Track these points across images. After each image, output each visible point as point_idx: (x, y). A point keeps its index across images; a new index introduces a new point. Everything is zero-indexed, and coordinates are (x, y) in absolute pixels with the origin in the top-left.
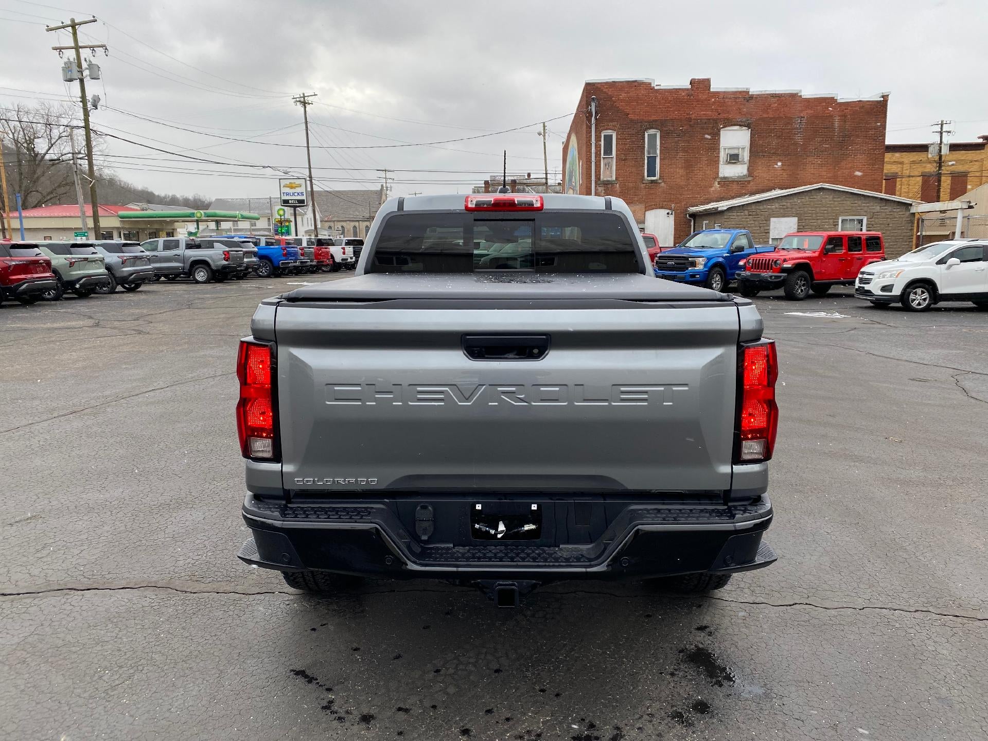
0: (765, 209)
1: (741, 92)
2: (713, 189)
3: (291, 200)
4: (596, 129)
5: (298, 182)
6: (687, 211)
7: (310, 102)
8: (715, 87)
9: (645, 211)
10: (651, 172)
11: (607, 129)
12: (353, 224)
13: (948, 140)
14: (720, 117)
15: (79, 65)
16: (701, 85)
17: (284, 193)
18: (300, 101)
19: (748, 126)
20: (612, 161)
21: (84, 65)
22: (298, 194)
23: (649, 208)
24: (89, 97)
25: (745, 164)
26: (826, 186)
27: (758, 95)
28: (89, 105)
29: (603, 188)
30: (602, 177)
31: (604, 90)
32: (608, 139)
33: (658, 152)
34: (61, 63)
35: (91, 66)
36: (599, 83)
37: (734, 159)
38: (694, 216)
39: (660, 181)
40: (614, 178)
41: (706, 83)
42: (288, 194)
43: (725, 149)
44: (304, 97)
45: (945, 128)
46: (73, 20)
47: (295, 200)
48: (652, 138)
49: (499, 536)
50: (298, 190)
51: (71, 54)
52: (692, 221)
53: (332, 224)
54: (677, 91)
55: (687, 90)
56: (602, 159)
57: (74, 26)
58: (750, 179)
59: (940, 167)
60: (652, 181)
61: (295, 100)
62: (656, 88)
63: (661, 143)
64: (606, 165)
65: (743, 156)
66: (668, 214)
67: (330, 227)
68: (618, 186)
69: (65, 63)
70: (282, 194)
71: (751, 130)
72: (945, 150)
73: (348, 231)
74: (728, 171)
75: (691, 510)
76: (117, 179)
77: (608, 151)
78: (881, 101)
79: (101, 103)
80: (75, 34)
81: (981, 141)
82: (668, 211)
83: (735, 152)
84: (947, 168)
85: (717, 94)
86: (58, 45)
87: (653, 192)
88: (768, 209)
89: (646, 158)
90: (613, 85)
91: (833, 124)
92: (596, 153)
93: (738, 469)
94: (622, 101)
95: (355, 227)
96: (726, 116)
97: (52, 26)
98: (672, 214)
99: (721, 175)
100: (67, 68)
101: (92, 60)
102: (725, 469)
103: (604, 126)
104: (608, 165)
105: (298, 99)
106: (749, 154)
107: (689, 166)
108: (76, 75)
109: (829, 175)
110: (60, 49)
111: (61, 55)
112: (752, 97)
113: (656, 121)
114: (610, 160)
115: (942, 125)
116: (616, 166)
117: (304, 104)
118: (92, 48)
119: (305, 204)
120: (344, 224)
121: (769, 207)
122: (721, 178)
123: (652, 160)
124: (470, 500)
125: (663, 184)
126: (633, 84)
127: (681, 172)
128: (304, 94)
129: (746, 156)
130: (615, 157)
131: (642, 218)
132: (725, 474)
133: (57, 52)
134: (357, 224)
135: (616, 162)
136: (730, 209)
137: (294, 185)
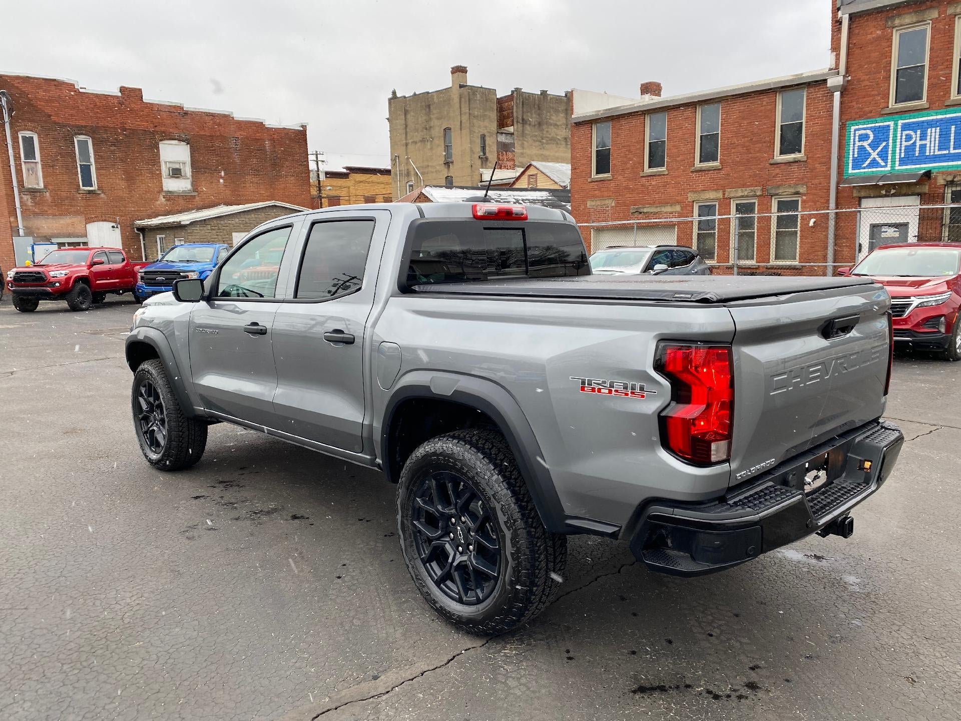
0: (226, 224)
1: (175, 107)
2: (159, 202)
4: (11, 128)
6: (133, 224)
8: (147, 98)
9: (86, 224)
10: (87, 181)
11: (25, 130)
13: (323, 168)
14: (157, 129)
16: (131, 95)
19: (188, 142)
20: (36, 166)
23: (89, 220)
25: (188, 179)
26: (278, 203)
27: (193, 112)
29: (29, 197)
30: (26, 184)
31: (16, 85)
32: (29, 142)
33: (92, 160)
36: (7, 76)
37: (176, 173)
38: (142, 230)
39: (99, 192)
40: (42, 185)
41: (137, 93)
43: (166, 163)
45: (320, 158)
48: (83, 144)
52: (141, 235)
54: (106, 97)
55: (117, 97)
56: (23, 164)
58: (196, 194)
59: (320, 190)
60: (89, 191)
62: (81, 90)
63: (95, 152)
64: (29, 171)
65: (185, 171)
66: (113, 227)
68: (48, 194)
71: (190, 146)
72: (322, 177)
74: (171, 185)
77: (30, 154)
78: (301, 131)
81: (345, 171)
82: (113, 224)
83: (177, 166)
84: (326, 192)
85: (150, 106)
87: (93, 203)
88: (229, 224)
89: (79, 166)
90: (27, 79)
91: (265, 146)
92: (15, 156)
94: (40, 100)
96: (163, 129)
98: (117, 227)
99: (165, 189)
103: (20, 126)
104: (32, 171)
106: (191, 170)
107: (130, 179)
109: (267, 194)
112: (186, 113)
113: (85, 127)
114: (33, 165)
115: (317, 155)
116: (43, 172)
121: (229, 222)
122: (165, 192)
123: (86, 170)
125: (102, 195)
126: (53, 83)
127: (123, 184)
129: (188, 170)
130: (40, 162)
131: (83, 232)
135: (43, 168)
136: (193, 224)
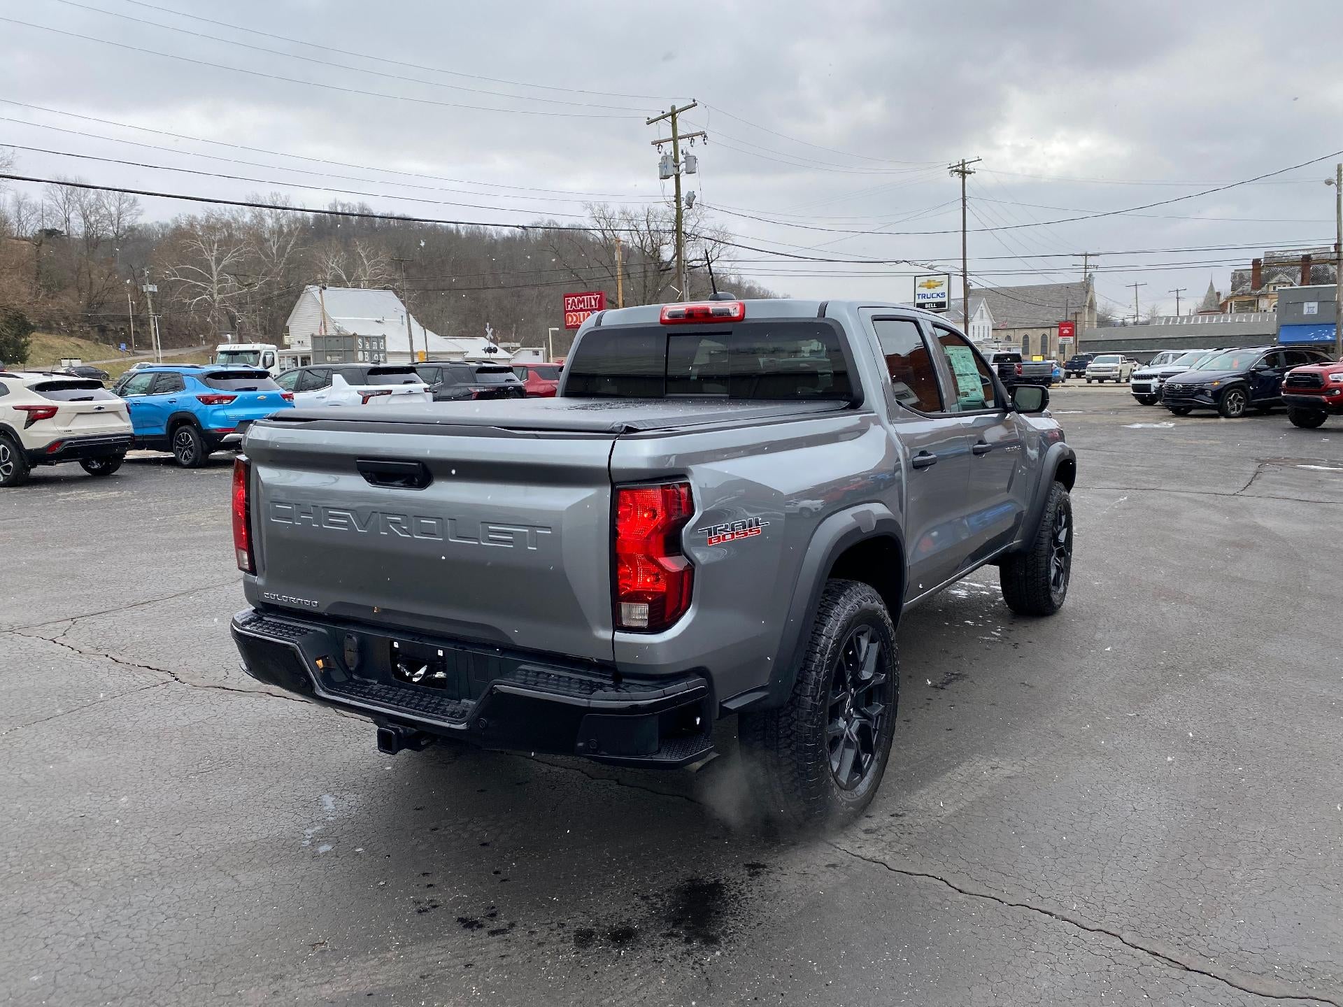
3: (928, 303)
5: (938, 279)
7: (972, 170)
12: (1041, 332)
15: (676, 160)
17: (919, 295)
18: (956, 171)
21: (681, 158)
22: (938, 295)
24: (684, 194)
28: (683, 204)
34: (658, 158)
35: (687, 157)
42: (924, 296)
44: (963, 164)
46: (673, 108)
47: (933, 303)
49: (416, 680)
50: (939, 290)
51: (668, 147)
53: (1011, 333)
57: (673, 115)
61: (951, 169)
67: (1009, 338)
69: (662, 158)
70: (917, 296)
73: (1034, 341)
75: (538, 673)
76: (756, 286)
79: (697, 200)
80: (674, 123)
86: (657, 139)
93: (621, 636)
95: (1044, 335)
97: (653, 118)
100: (663, 165)
101: (689, 152)
102: (605, 634)
105: (955, 168)
108: (671, 170)
110: (658, 143)
111: (660, 150)
117: (963, 173)
118: (691, 137)
119: (947, 308)
120: (1029, 332)
124: (390, 636)
128: (963, 160)
132: (606, 641)
133: (655, 147)
134: (1047, 332)
137: (932, 284)
